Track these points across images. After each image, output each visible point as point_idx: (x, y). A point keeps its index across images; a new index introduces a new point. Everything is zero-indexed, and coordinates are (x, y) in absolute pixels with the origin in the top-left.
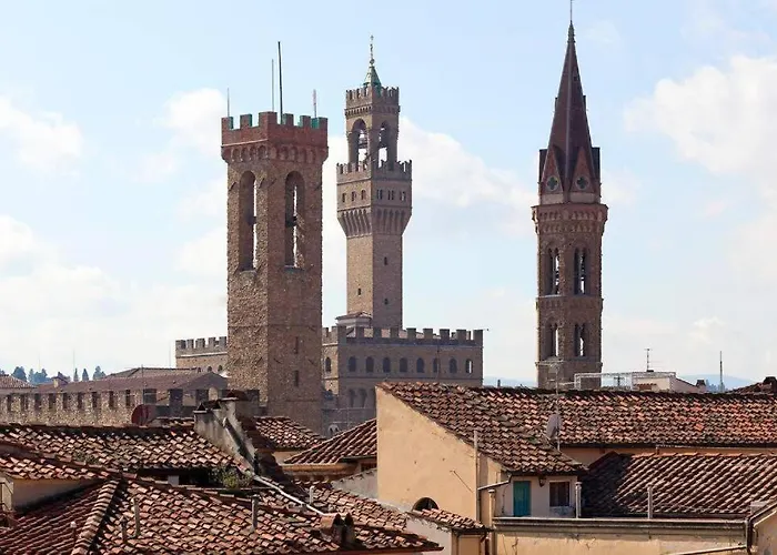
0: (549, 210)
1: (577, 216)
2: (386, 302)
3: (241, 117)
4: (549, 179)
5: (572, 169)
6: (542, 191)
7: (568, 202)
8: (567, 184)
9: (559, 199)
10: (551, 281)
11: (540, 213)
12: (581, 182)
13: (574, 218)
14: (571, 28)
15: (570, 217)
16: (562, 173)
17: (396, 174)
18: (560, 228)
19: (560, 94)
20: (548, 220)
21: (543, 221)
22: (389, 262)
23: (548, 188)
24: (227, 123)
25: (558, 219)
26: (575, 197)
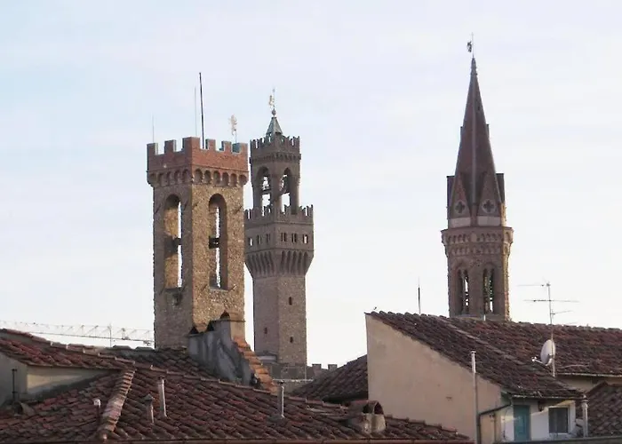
0: (456, 233)
1: (484, 239)
2: (292, 340)
3: (166, 142)
4: (456, 204)
5: (479, 194)
6: (450, 215)
7: (474, 225)
8: (474, 208)
9: (467, 221)
10: (462, 302)
11: (448, 237)
12: (488, 206)
13: (481, 240)
14: (473, 62)
15: (478, 239)
16: (468, 199)
17: (299, 217)
18: (468, 250)
19: (465, 122)
20: (457, 242)
21: (452, 243)
22: (293, 302)
23: (456, 212)
24: (151, 148)
25: (467, 241)
26: (482, 220)
